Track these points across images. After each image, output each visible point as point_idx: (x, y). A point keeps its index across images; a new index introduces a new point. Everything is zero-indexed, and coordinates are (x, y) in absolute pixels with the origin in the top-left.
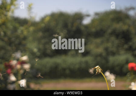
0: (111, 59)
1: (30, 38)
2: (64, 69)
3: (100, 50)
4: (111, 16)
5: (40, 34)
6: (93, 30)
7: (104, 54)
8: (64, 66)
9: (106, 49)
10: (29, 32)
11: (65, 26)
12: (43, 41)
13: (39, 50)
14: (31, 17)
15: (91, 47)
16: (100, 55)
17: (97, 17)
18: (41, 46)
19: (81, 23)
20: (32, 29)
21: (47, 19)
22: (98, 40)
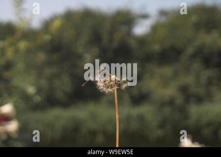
0: (195, 110)
1: (20, 66)
2: (93, 133)
3: (170, 91)
4: (194, 18)
5: (42, 57)
6: (156, 48)
7: (179, 100)
8: (93, 126)
9: (184, 89)
10: (17, 51)
11: (96, 39)
12: (48, 71)
13: (39, 91)
14: (21, 19)
15: (152, 85)
16: (171, 102)
17: (163, 19)
18: (43, 83)
19: (129, 33)
20: (23, 45)
21: (57, 24)
22: (167, 71)
